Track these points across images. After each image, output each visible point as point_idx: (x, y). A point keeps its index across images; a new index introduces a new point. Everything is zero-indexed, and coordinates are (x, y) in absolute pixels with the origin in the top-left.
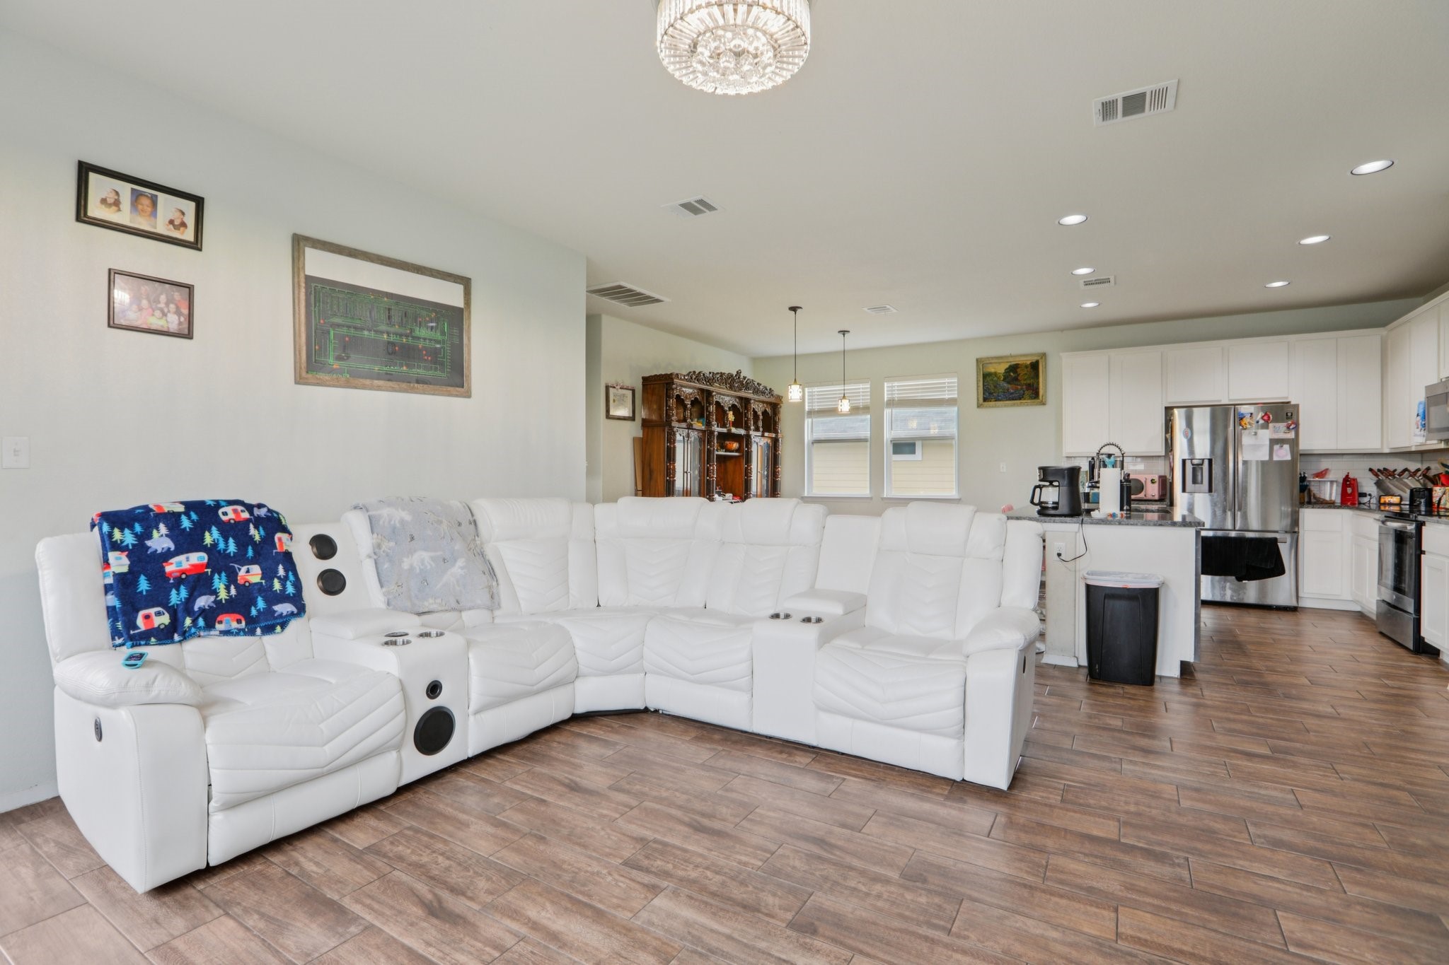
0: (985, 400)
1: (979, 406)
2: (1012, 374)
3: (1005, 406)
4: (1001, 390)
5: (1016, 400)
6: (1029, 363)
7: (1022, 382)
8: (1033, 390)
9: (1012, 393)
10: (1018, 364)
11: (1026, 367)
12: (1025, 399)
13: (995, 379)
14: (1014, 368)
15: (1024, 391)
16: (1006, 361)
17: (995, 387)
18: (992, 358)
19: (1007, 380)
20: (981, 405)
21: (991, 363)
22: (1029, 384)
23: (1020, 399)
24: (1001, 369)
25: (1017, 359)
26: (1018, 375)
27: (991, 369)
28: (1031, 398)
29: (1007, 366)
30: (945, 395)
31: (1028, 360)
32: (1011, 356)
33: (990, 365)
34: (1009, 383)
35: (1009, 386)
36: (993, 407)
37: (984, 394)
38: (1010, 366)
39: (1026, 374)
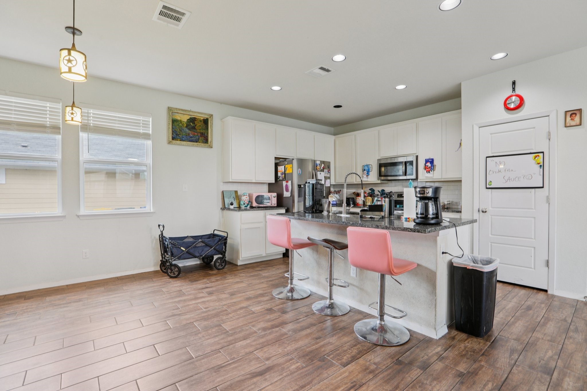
0: (173, 138)
1: (169, 143)
2: (191, 124)
3: (188, 146)
4: (184, 134)
5: (194, 142)
6: (202, 118)
7: (198, 131)
8: (204, 137)
9: (191, 137)
10: (196, 118)
11: (201, 121)
12: (199, 142)
13: (181, 125)
14: (192, 120)
15: (199, 137)
16: (188, 114)
17: (181, 130)
18: (179, 109)
19: (188, 127)
20: (171, 142)
21: (178, 113)
22: (202, 133)
23: (197, 142)
24: (185, 118)
25: (195, 114)
26: (196, 125)
27: (178, 117)
28: (203, 142)
29: (188, 117)
30: (140, 129)
31: (202, 117)
32: (190, 111)
33: (177, 114)
34: (189, 129)
35: (190, 132)
36: (179, 145)
37: (172, 134)
38: (191, 118)
39: (200, 126)
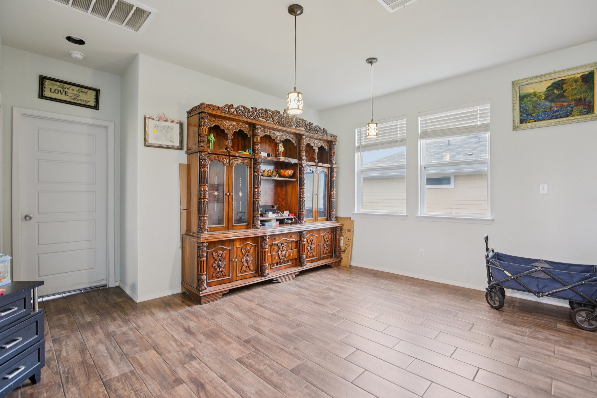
0: (522, 121)
1: (515, 129)
2: (556, 91)
3: (547, 126)
4: (542, 110)
5: (561, 117)
6: (579, 76)
7: (570, 98)
8: (585, 105)
9: (556, 112)
10: (565, 80)
11: (576, 81)
12: (574, 116)
13: (535, 99)
14: (559, 85)
15: (572, 107)
16: (549, 78)
17: (535, 107)
18: (531, 78)
19: (550, 98)
20: (518, 127)
21: (529, 84)
22: (580, 99)
23: (567, 116)
24: (542, 88)
25: (563, 74)
26: (564, 92)
27: (530, 90)
28: (581, 114)
29: (549, 83)
30: (477, 122)
31: (578, 74)
32: (555, 72)
33: (527, 86)
34: (552, 101)
35: (553, 104)
36: (532, 128)
37: (520, 116)
38: (554, 84)
39: (575, 89)
